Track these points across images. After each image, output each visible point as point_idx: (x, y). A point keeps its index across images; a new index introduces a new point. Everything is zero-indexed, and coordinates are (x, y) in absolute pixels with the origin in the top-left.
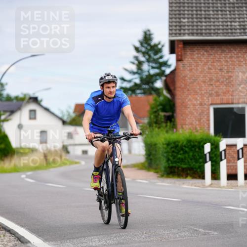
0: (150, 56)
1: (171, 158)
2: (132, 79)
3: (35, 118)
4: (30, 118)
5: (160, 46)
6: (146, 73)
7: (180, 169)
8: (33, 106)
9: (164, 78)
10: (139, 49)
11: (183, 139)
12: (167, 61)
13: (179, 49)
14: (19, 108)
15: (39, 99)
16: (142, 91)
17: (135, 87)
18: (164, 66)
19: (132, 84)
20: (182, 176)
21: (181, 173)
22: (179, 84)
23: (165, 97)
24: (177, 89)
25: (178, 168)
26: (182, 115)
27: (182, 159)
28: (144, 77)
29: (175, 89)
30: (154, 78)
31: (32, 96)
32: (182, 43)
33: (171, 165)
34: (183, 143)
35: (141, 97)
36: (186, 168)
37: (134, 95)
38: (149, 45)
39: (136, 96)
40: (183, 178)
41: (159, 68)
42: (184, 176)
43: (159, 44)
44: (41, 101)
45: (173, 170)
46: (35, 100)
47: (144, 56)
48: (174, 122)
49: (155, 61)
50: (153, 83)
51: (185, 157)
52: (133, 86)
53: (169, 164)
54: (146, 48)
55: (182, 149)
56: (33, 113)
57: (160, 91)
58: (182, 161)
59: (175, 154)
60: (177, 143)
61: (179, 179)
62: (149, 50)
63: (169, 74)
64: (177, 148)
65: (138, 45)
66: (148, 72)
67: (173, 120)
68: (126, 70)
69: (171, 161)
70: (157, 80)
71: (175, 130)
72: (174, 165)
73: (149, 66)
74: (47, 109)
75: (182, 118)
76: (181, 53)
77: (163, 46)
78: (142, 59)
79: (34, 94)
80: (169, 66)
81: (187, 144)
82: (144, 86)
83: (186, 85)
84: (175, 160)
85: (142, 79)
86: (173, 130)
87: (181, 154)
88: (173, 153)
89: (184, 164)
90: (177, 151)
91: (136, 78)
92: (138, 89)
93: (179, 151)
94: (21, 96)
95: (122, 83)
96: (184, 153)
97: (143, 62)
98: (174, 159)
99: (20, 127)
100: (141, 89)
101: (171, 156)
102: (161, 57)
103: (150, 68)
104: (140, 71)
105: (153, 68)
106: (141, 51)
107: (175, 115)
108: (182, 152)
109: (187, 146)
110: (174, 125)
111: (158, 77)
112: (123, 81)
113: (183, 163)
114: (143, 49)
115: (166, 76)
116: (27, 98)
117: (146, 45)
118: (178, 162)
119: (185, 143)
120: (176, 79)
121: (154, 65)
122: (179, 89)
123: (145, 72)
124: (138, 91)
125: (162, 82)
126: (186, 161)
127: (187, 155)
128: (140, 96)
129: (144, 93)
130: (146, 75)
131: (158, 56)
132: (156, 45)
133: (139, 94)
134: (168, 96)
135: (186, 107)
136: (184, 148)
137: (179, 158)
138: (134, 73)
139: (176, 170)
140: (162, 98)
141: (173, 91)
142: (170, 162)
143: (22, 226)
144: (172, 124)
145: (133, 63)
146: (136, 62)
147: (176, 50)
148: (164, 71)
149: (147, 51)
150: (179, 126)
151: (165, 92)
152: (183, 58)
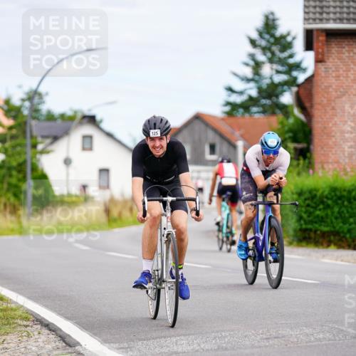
0: (273, 54)
1: (305, 216)
2: (246, 90)
3: (91, 149)
4: (84, 149)
5: (289, 39)
6: (268, 81)
7: (319, 232)
8: (88, 130)
9: (295, 89)
10: (257, 43)
11: (324, 186)
12: (300, 63)
13: (320, 44)
14: (66, 132)
15: (98, 118)
16: (261, 109)
17: (250, 103)
18: (296, 70)
19: (244, 98)
20: (322, 245)
21: (321, 240)
22: (319, 98)
23: (297, 119)
24: (316, 106)
25: (315, 232)
26: (322, 148)
27: (322, 217)
28: (264, 86)
29: (312, 106)
30: (280, 89)
31: (87, 113)
32: (324, 34)
33: (304, 226)
34: (323, 193)
35: (259, 118)
36: (328, 232)
37: (247, 115)
38: (273, 36)
39: (251, 116)
40: (324, 248)
41: (288, 72)
42: (325, 245)
43: (288, 34)
44: (101, 121)
45: (307, 236)
46: (92, 120)
47: (265, 54)
48: (310, 158)
49: (282, 62)
50: (277, 96)
51: (327, 215)
52: (246, 101)
53: (301, 225)
54: (268, 41)
55: (322, 202)
56: (88, 140)
57: (289, 109)
58: (322, 220)
59: (312, 210)
60: (314, 192)
61: (316, 249)
62: (272, 44)
63: (303, 83)
64: (315, 200)
65: (255, 36)
66: (271, 78)
67: (308, 155)
68: (235, 74)
69: (305, 221)
70: (285, 91)
71: (311, 171)
72: (309, 226)
73: (272, 69)
74: (109, 135)
75: (322, 152)
76: (323, 49)
77: (294, 38)
78: (261, 57)
79: (90, 110)
80: (304, 70)
81: (329, 194)
82: (264, 101)
83: (329, 100)
84: (310, 218)
85: (260, 90)
86: (308, 171)
87: (320, 210)
88: (309, 208)
89: (324, 226)
90: (314, 205)
91: (251, 89)
92: (254, 105)
93: (319, 205)
94: (70, 113)
95: (229, 96)
96: (324, 208)
97: (263, 63)
98: (309, 216)
99: (67, 162)
100: (258, 106)
101: (305, 213)
102: (291, 56)
103: (274, 72)
104: (257, 77)
105: (278, 72)
106: (260, 46)
107: (312, 147)
108: (321, 206)
109: (329, 196)
110: (310, 163)
111: (286, 87)
112: (230, 92)
113: (323, 224)
114: (263, 43)
115: (298, 86)
116: (79, 116)
117: (267, 36)
118: (316, 223)
119: (326, 193)
120: (314, 91)
121: (280, 68)
122: (320, 107)
123: (266, 78)
124: (254, 109)
125: (291, 94)
126: (329, 220)
127: (329, 212)
128: (257, 116)
129: (264, 112)
130: (267, 84)
131: (286, 54)
132: (283, 37)
133: (255, 113)
134: (302, 117)
135: (329, 135)
136: (325, 200)
137: (318, 216)
138: (248, 80)
139: (312, 235)
140: (291, 121)
141: (309, 110)
142: (302, 222)
143: (68, 318)
144: (307, 161)
145: (247, 64)
146: (252, 63)
147: (315, 45)
148: (295, 79)
149: (269, 45)
150: (318, 166)
151: (296, 112)
152: (326, 58)
